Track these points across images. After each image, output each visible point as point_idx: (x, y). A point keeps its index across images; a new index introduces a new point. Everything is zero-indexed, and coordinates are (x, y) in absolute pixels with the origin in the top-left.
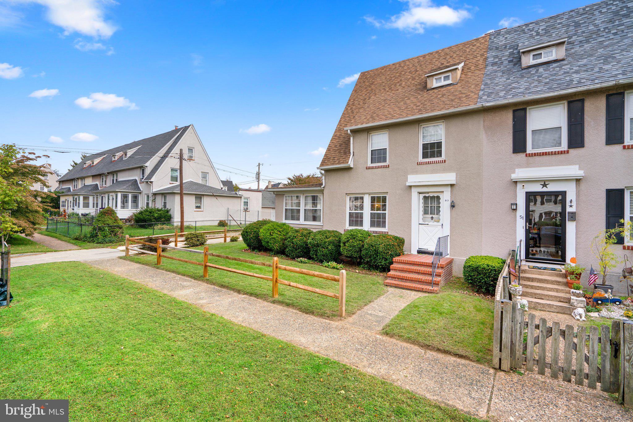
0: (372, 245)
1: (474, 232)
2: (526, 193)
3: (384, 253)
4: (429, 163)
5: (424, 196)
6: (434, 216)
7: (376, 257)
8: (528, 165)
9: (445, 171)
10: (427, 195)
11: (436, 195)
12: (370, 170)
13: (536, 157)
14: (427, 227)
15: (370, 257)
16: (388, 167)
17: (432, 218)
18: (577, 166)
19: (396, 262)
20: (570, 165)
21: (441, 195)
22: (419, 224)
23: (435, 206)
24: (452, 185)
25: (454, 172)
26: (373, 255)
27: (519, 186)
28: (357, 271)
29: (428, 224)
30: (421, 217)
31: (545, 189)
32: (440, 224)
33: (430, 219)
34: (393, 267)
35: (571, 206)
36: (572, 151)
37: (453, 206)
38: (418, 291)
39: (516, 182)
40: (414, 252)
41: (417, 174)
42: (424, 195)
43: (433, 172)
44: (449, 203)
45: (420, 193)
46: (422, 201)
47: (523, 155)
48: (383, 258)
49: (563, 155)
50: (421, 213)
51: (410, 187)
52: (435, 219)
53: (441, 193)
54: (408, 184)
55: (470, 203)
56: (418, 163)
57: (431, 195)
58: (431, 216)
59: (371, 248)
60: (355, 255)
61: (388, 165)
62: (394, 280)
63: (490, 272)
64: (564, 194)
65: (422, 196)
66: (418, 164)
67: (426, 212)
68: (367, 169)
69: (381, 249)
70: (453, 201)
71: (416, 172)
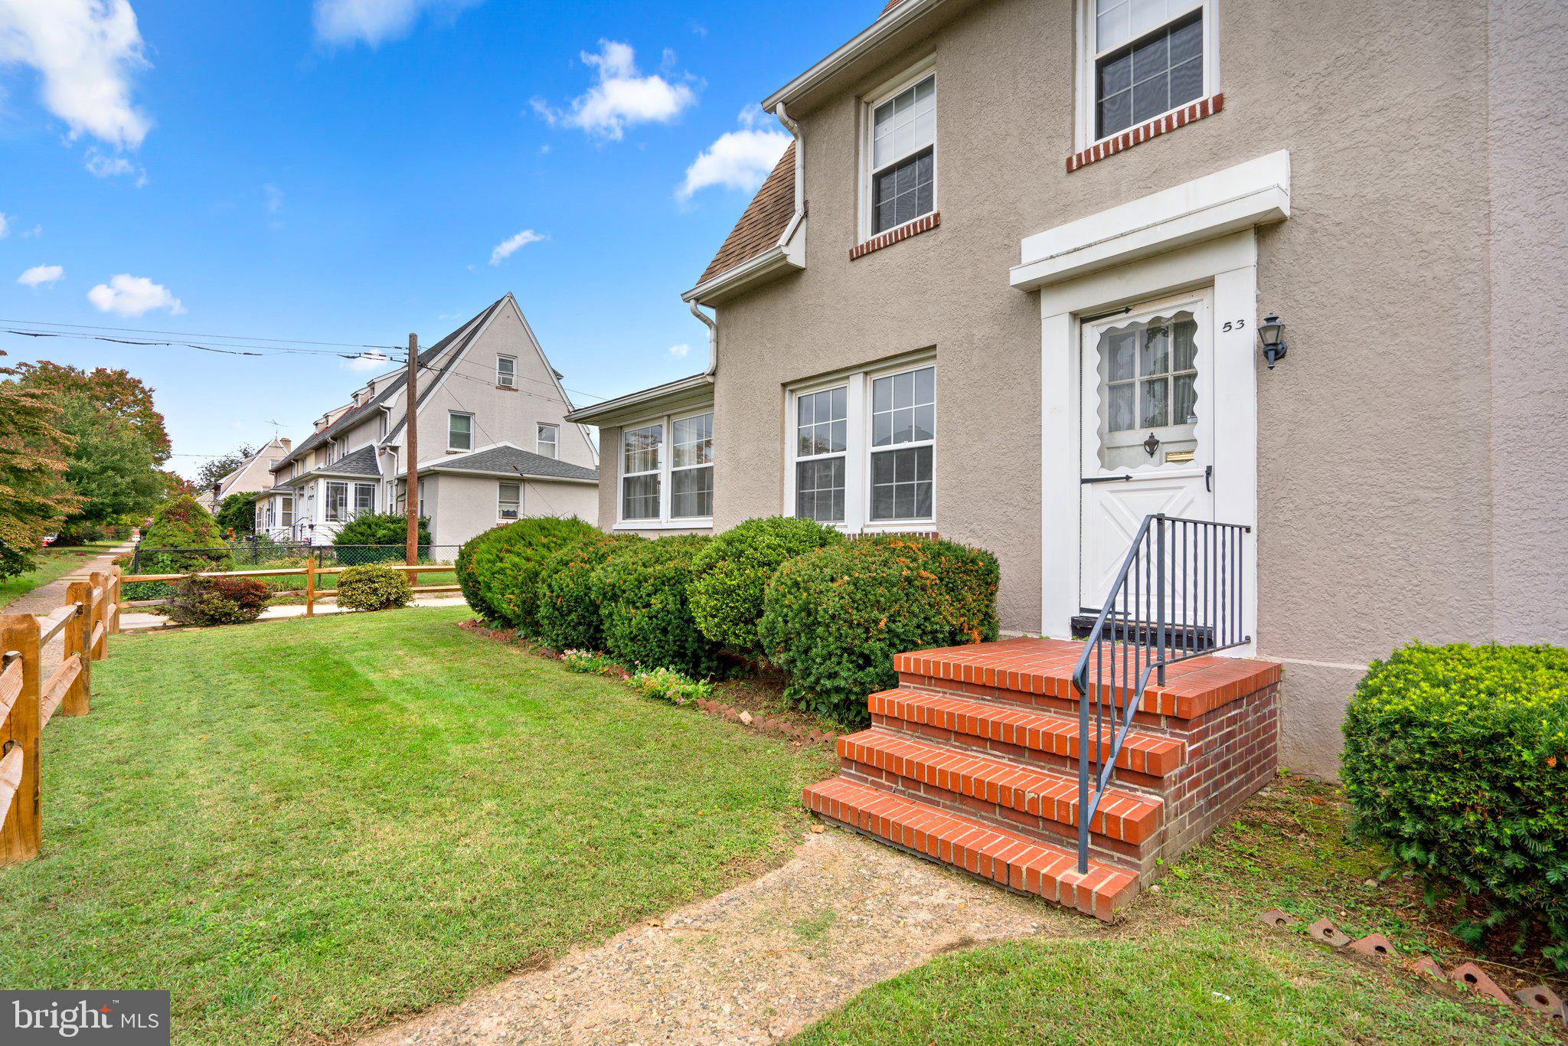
1: (1422, 494)
4: (1127, 148)
5: (1104, 329)
6: (1160, 433)
7: (808, 647)
9: (1219, 156)
10: (1122, 322)
11: (1167, 311)
12: (865, 262)
14: (1121, 495)
16: (935, 228)
17: (1152, 445)
21: (1199, 308)
22: (1084, 481)
23: (1166, 380)
24: (1265, 228)
25: (1275, 149)
28: (745, 716)
29: (1128, 478)
30: (1093, 444)
32: (1199, 467)
33: (1140, 452)
34: (887, 701)
37: (1272, 352)
38: (986, 881)
40: (1057, 627)
41: (1063, 222)
42: (1104, 325)
43: (1149, 182)
44: (1248, 339)
45: (1084, 321)
46: (1093, 358)
48: (844, 651)
50: (1096, 421)
51: (1034, 292)
52: (1164, 447)
53: (1196, 296)
54: (1020, 276)
55: (1391, 309)
56: (1070, 161)
57: (1143, 316)
58: (1144, 435)
61: (938, 218)
62: (873, 783)
65: (1093, 333)
66: (1069, 170)
67: (1116, 421)
68: (853, 260)
69: (830, 604)
70: (1270, 323)
71: (1061, 212)
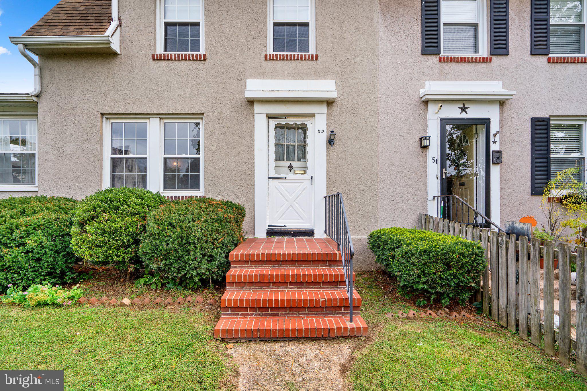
0: (170, 224)
1: (366, 188)
2: (442, 120)
3: (207, 241)
4: (287, 60)
5: (277, 123)
6: (294, 164)
7: (182, 256)
8: (442, 76)
9: (316, 75)
10: (283, 122)
11: (300, 121)
12: (162, 63)
13: (453, 64)
14: (283, 184)
15: (166, 257)
16: (205, 60)
17: (291, 167)
18: (501, 83)
19: (237, 262)
20: (493, 80)
21: (309, 123)
22: (269, 178)
23: (294, 146)
24: (330, 103)
25: (332, 79)
26: (176, 250)
27: (432, 108)
28: (126, 301)
29: (285, 178)
30: (272, 164)
31: (464, 116)
32: (308, 176)
33: (287, 169)
34: (234, 276)
35: (495, 142)
36: (494, 58)
37: (331, 142)
38: (318, 339)
39: (426, 103)
40: (261, 233)
41: (264, 78)
42: (277, 121)
43: (296, 75)
44: (323, 138)
45: (269, 118)
46: (273, 133)
47: (434, 59)
48: (204, 255)
49: (484, 65)
50: (273, 156)
51: (251, 102)
52: (294, 169)
53: (308, 119)
54: (248, 94)
55: (359, 136)
56: (266, 56)
57: (291, 121)
58: (288, 163)
59: (169, 232)
60: (119, 256)
61: (205, 56)
62: (242, 315)
63: (474, 261)
64: (486, 122)
65: (273, 123)
66: (266, 60)
67: (279, 157)
68: (154, 60)
69: (196, 233)
70: (332, 133)
71: (263, 75)
